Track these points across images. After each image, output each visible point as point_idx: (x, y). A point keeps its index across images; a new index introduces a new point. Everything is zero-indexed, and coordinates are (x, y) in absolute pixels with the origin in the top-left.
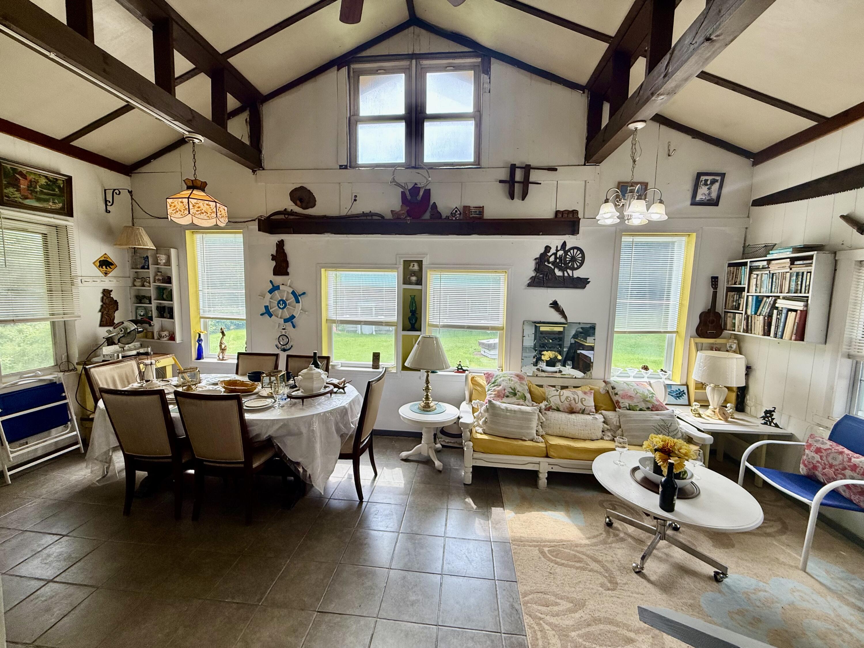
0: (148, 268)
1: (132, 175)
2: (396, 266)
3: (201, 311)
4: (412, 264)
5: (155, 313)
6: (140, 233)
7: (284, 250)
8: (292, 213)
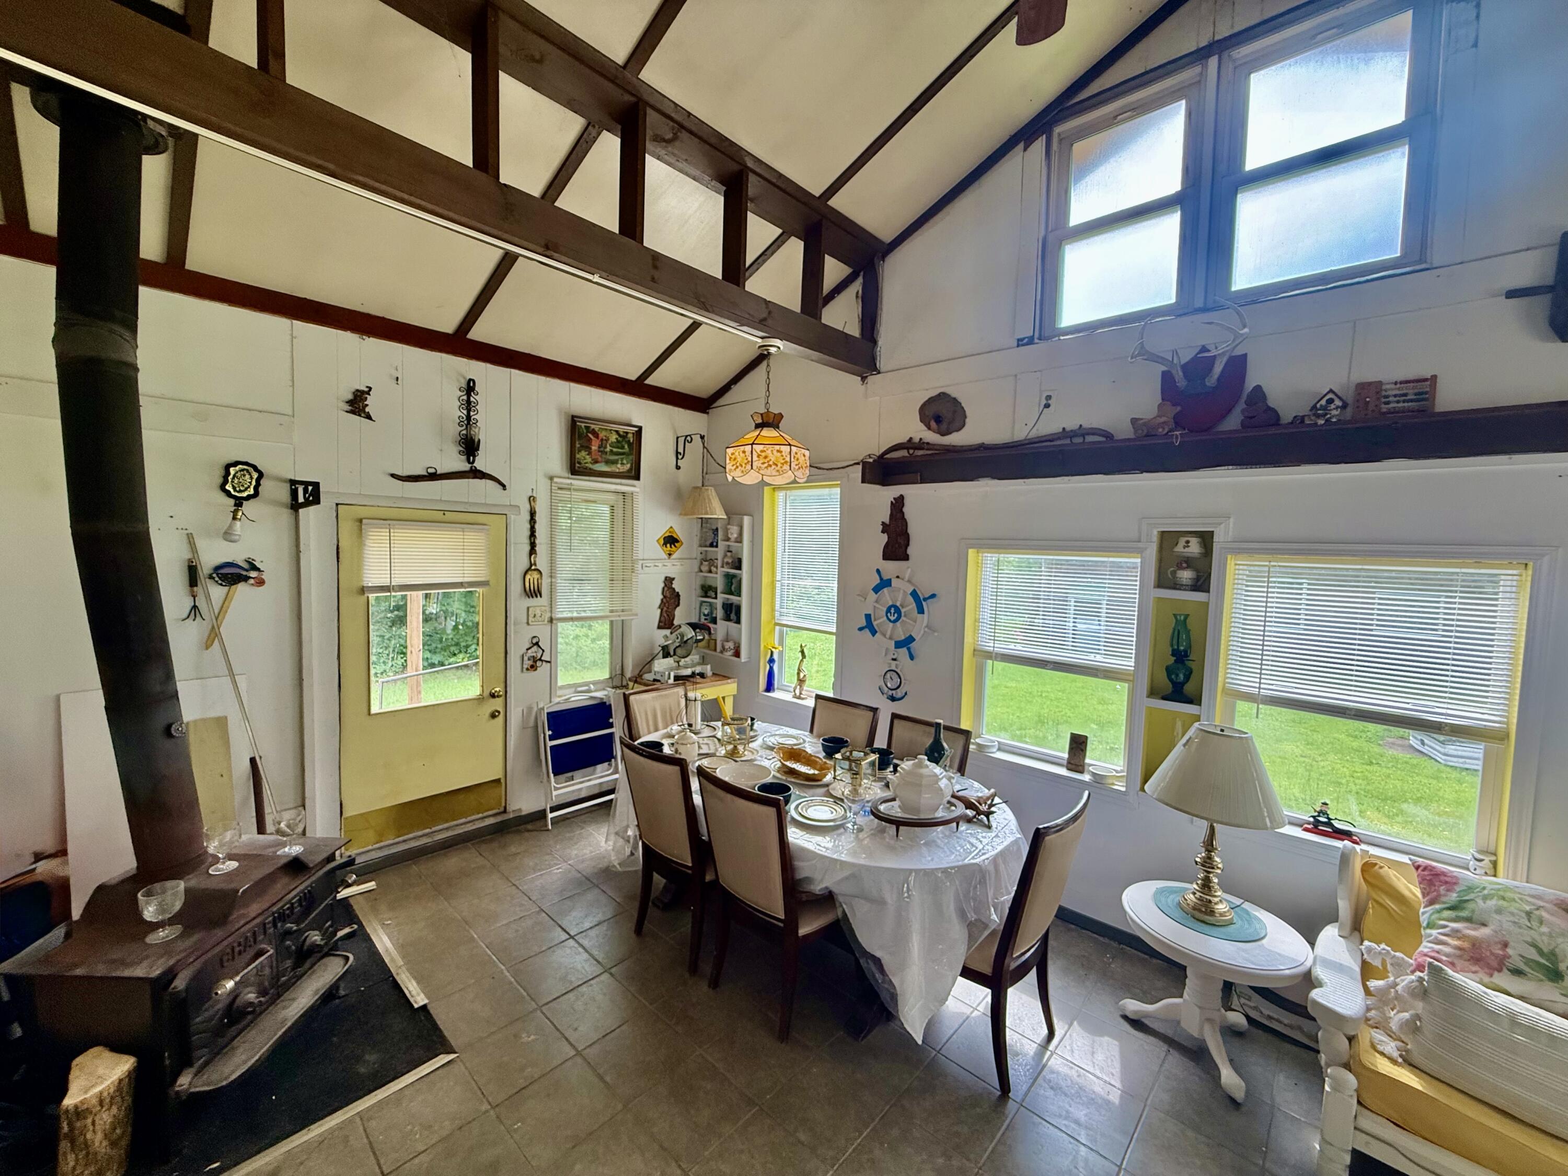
0: (717, 546)
1: (710, 411)
2: (1140, 545)
3: (777, 614)
4: (1182, 541)
5: (719, 613)
6: (708, 496)
7: (903, 514)
8: (921, 445)
